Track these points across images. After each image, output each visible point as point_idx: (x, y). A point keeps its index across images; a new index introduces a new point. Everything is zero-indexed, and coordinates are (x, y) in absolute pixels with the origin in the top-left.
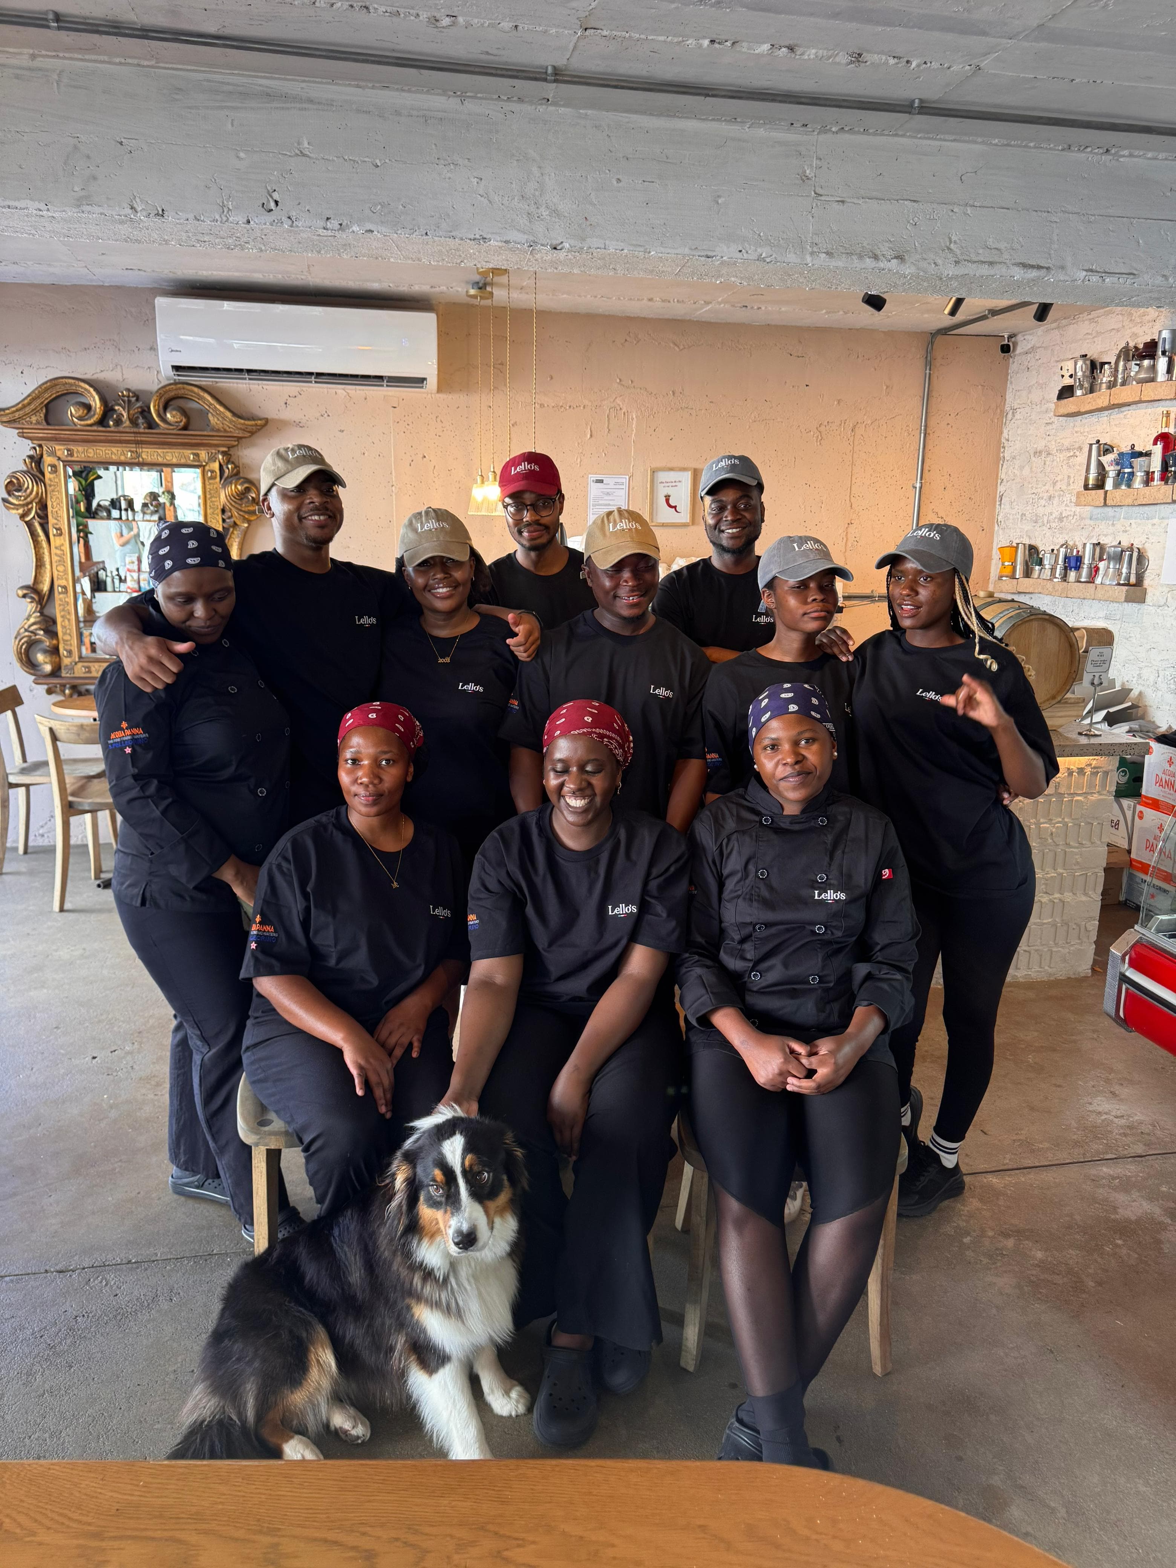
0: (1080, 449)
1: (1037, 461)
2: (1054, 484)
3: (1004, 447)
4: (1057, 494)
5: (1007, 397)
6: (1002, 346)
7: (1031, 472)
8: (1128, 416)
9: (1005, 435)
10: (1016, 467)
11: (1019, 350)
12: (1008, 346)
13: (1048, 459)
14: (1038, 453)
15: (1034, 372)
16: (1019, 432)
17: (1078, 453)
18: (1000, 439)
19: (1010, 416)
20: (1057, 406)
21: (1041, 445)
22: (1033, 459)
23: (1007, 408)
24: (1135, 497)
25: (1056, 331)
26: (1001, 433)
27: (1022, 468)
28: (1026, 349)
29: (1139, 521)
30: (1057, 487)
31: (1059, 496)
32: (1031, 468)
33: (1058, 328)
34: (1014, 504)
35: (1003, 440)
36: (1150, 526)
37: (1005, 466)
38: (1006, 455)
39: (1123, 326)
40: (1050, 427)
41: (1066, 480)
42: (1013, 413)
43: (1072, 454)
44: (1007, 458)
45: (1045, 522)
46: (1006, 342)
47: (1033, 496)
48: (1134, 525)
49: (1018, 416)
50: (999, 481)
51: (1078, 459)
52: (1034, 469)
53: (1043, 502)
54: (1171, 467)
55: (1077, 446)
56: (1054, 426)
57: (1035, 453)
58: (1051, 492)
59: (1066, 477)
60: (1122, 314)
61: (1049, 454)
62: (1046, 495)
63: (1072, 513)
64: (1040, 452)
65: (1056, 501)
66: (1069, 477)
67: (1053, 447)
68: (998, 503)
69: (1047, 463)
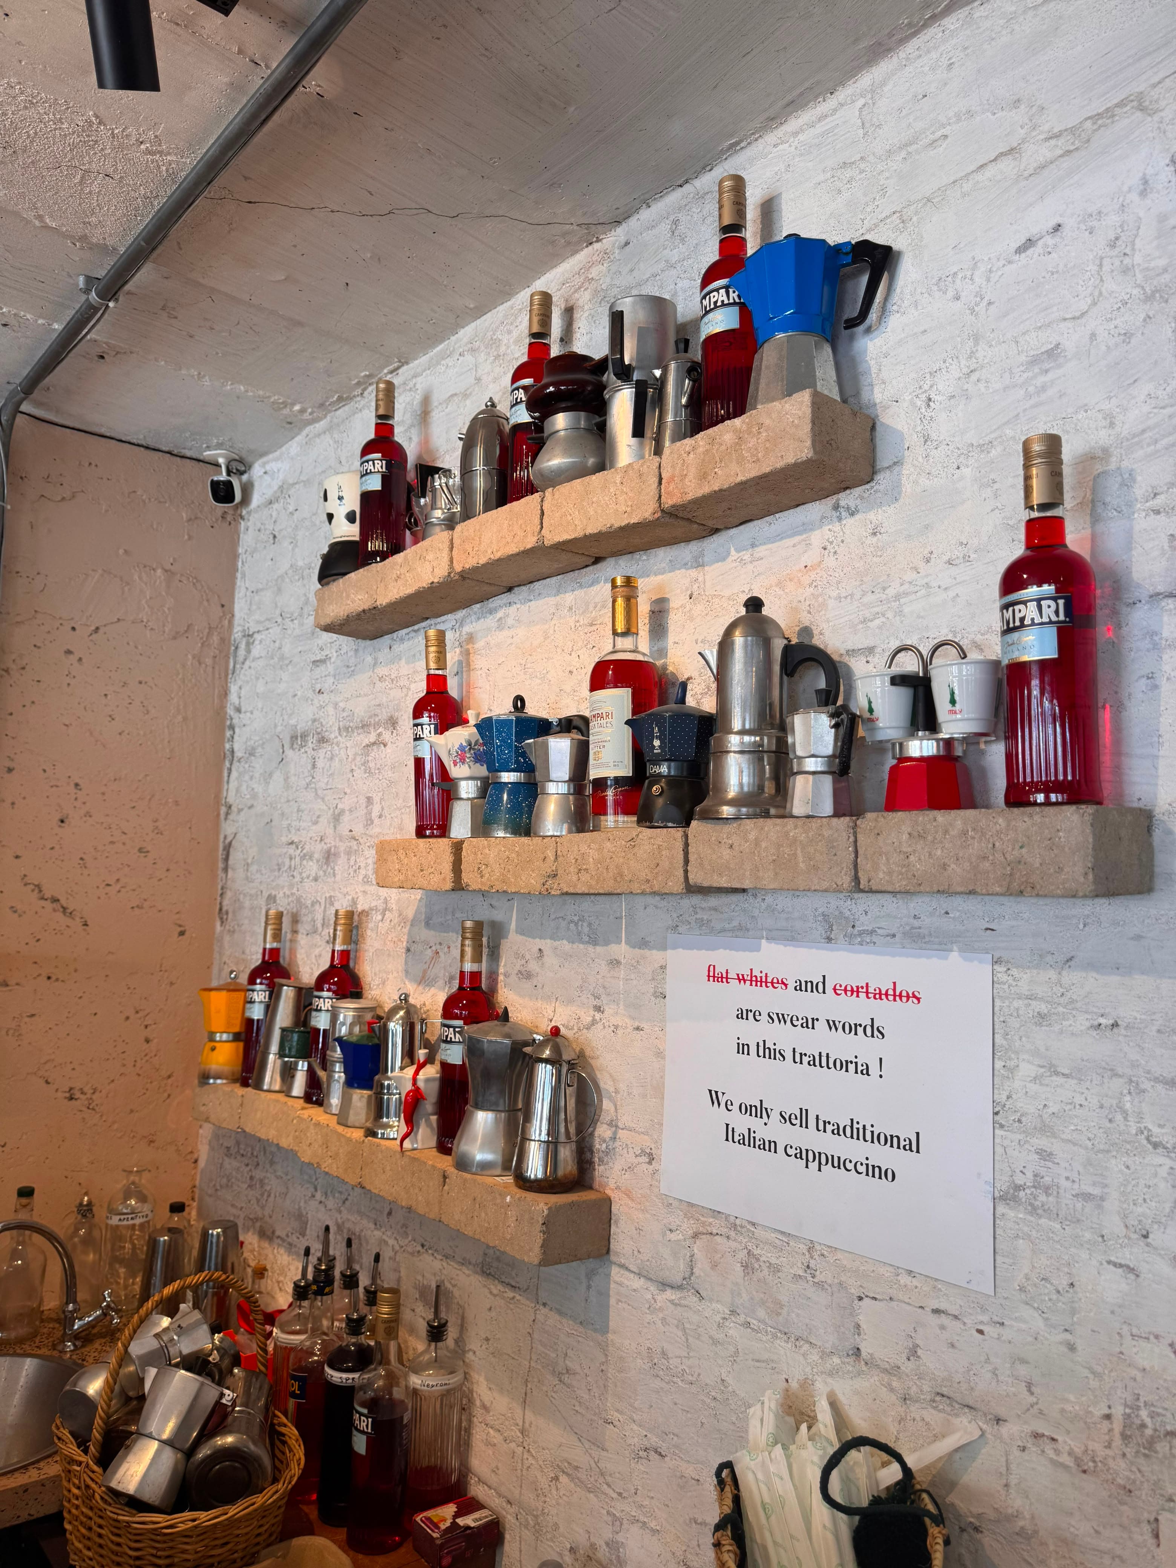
0: (393, 723)
1: (297, 759)
2: (337, 819)
3: (232, 727)
4: (342, 847)
5: (237, 607)
6: (215, 485)
7: (287, 786)
8: (510, 621)
9: (233, 698)
10: (257, 775)
11: (256, 499)
12: (229, 485)
13: (321, 753)
14: (298, 739)
15: (286, 544)
16: (261, 688)
17: (387, 736)
18: (223, 708)
19: (242, 652)
20: (320, 599)
21: (303, 717)
22: (289, 753)
23: (237, 633)
24: (549, 867)
25: (327, 439)
26: (225, 693)
27: (267, 777)
28: (269, 494)
29: (565, 945)
30: (343, 829)
31: (349, 853)
32: (286, 779)
33: (329, 429)
34: (254, 868)
35: (230, 711)
36: (604, 968)
37: (234, 774)
38: (236, 747)
39: (478, 380)
40: (321, 670)
41: (362, 812)
42: (248, 644)
43: (372, 738)
44: (238, 754)
45: (319, 925)
46: (223, 477)
47: (291, 850)
48: (550, 959)
49: (256, 650)
50: (223, 810)
51: (389, 749)
52: (293, 779)
53: (312, 868)
54: (657, 761)
55: (384, 715)
56: (330, 668)
57: (294, 738)
58: (331, 842)
59: (363, 801)
60: (473, 350)
61: (323, 740)
62: (318, 849)
63: (380, 904)
64: (304, 736)
65: (340, 866)
66: (369, 800)
67: (331, 722)
68: (221, 865)
69: (320, 764)
